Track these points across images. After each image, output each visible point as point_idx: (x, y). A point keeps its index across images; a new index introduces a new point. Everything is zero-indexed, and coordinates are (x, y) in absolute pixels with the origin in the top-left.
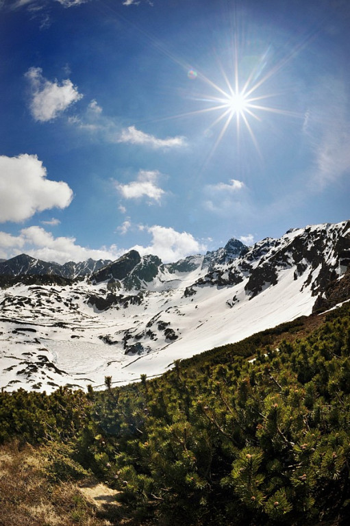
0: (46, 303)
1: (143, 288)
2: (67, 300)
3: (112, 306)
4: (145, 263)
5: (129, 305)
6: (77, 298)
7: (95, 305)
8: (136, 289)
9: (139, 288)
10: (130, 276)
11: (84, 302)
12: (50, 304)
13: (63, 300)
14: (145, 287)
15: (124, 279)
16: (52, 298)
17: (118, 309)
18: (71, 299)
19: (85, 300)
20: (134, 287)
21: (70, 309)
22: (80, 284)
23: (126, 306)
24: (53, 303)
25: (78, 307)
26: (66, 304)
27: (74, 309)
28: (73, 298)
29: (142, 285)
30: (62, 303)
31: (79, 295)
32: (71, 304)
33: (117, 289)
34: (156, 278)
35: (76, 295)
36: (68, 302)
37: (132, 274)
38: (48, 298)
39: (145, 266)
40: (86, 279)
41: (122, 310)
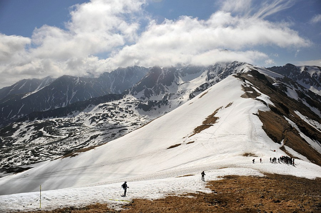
0: (116, 114)
1: (167, 92)
2: (126, 109)
3: (152, 108)
4: (165, 73)
5: (161, 106)
6: (130, 106)
7: (142, 109)
8: (162, 93)
9: (164, 92)
10: (157, 84)
11: (136, 108)
12: (118, 114)
13: (123, 109)
14: (167, 91)
15: (153, 87)
16: (117, 110)
17: (155, 109)
18: (127, 108)
19: (135, 107)
20: (161, 92)
21: (130, 114)
22: (128, 96)
23: (159, 107)
24: (119, 113)
25: (133, 112)
26: (127, 112)
27: (132, 113)
28: (128, 107)
29: (166, 89)
30: (124, 112)
31: (131, 105)
32: (129, 111)
33: (150, 95)
34: (174, 82)
35: (129, 104)
36: (127, 110)
37: (158, 83)
38: (115, 110)
39: (165, 76)
40: (130, 92)
41: (158, 109)
